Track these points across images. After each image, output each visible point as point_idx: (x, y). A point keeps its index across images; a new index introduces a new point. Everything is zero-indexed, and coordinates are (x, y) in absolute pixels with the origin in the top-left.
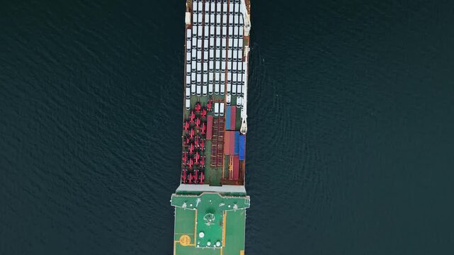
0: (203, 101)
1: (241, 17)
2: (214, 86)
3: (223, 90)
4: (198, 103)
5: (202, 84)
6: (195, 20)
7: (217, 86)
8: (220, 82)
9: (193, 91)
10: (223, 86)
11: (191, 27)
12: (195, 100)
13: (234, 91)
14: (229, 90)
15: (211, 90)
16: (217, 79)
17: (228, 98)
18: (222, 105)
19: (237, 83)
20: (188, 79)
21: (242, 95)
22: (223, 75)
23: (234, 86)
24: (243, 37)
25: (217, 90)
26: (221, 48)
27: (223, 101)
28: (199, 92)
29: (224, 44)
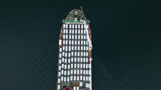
0: (68, 85)
1: (87, 42)
2: (73, 77)
3: (78, 80)
4: (65, 87)
5: (67, 76)
6: (64, 43)
7: (75, 77)
8: (77, 75)
9: (62, 80)
10: (78, 77)
11: (62, 47)
12: (63, 85)
13: (84, 80)
14: (81, 79)
15: (71, 79)
16: (75, 73)
17: (81, 84)
18: (78, 88)
19: (86, 75)
20: (59, 73)
21: (88, 82)
22: (78, 71)
23: (84, 77)
24: (88, 51)
25: (75, 79)
26: (77, 57)
27: (78, 85)
28: (65, 81)
29: (79, 55)
